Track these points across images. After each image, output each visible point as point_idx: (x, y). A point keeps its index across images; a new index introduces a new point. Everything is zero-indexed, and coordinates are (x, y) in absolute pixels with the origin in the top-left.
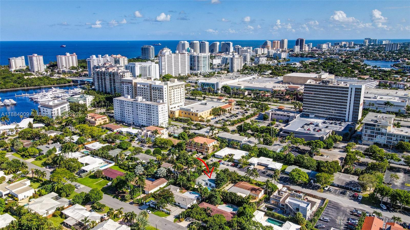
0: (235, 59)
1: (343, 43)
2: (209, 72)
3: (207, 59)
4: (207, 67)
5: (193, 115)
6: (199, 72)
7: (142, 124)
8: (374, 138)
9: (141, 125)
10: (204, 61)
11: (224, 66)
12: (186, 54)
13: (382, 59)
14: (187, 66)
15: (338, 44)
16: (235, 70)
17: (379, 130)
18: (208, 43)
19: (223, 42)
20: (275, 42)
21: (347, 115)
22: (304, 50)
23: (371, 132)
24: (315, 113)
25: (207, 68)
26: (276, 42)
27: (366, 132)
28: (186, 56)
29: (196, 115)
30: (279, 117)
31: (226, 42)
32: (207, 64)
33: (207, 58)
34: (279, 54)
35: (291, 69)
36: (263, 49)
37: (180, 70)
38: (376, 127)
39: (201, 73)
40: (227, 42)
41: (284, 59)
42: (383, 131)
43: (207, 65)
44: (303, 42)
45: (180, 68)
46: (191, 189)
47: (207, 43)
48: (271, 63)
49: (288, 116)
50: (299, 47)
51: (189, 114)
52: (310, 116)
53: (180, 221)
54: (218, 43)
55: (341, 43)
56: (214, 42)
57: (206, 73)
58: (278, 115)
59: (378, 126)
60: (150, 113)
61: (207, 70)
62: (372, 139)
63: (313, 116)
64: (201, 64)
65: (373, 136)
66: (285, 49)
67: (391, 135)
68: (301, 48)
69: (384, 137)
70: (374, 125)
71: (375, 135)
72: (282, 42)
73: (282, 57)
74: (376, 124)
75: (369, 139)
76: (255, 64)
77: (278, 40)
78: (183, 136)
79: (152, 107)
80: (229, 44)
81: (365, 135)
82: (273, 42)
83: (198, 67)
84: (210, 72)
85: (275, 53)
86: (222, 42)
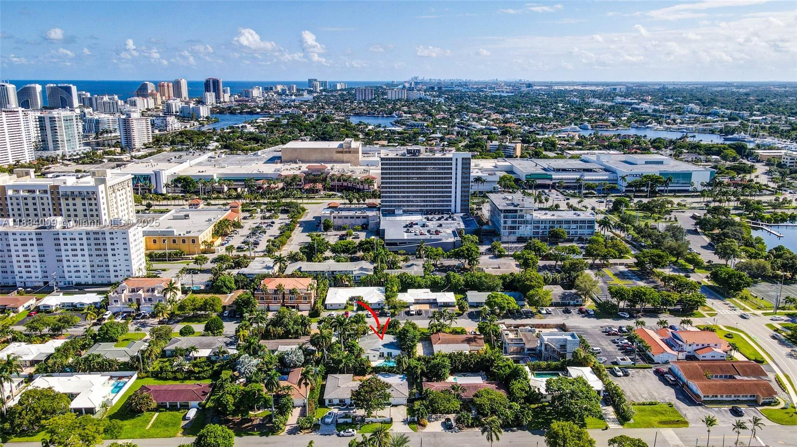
0: (135, 122)
1: (279, 88)
2: (83, 153)
3: (75, 123)
4: (77, 140)
5: (184, 241)
6: (60, 152)
7: (78, 280)
8: (517, 231)
9: (74, 283)
10: (67, 128)
11: (94, 138)
12: (20, 112)
13: (369, 113)
14: (25, 141)
15: (271, 89)
16: (138, 144)
17: (522, 217)
18: (14, 86)
19: (52, 85)
20: (163, 86)
21: (453, 203)
22: (222, 100)
23: (513, 222)
24: (404, 206)
25: (78, 143)
26: (166, 84)
27: (505, 222)
28: (21, 117)
29: (193, 241)
30: (348, 221)
31: (59, 85)
32: (76, 135)
33: (75, 120)
34: (193, 108)
35: (254, 136)
36: (145, 100)
37: (9, 151)
38: (519, 213)
39: (64, 156)
40: (62, 85)
41: (206, 118)
42: (528, 217)
43: (77, 137)
44: (218, 85)
45: (8, 146)
46: (370, 370)
47: (11, 88)
48: (188, 126)
49: (364, 217)
50: (214, 94)
51: (174, 241)
52: (397, 212)
53: (424, 426)
54: (39, 88)
55: (276, 88)
56: (28, 86)
57: (78, 154)
58: (346, 217)
59: (521, 211)
60: (102, 252)
61: (78, 148)
62: (514, 233)
63: (401, 212)
64: (62, 135)
65: (514, 228)
66: (185, 98)
67: (538, 222)
68: (218, 97)
69: (529, 227)
70: (516, 211)
71: (517, 225)
72: (177, 85)
73: (202, 115)
74: (518, 208)
75: (510, 233)
76: (160, 131)
77: (169, 82)
78: (229, 285)
79: (108, 236)
80: (68, 90)
81: (505, 228)
82: (159, 86)
83: (55, 141)
84: (85, 152)
85: (183, 107)
86: (48, 85)
